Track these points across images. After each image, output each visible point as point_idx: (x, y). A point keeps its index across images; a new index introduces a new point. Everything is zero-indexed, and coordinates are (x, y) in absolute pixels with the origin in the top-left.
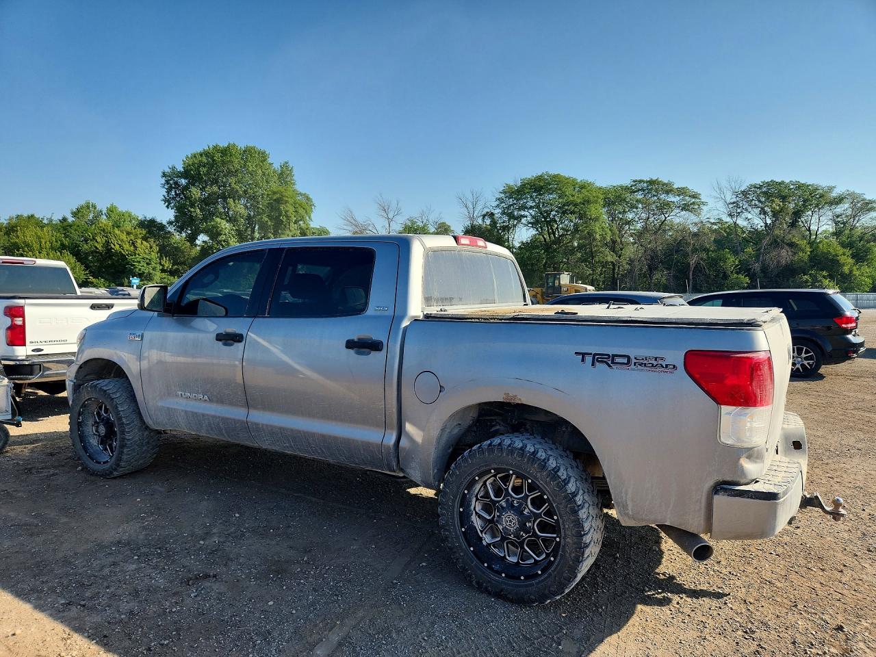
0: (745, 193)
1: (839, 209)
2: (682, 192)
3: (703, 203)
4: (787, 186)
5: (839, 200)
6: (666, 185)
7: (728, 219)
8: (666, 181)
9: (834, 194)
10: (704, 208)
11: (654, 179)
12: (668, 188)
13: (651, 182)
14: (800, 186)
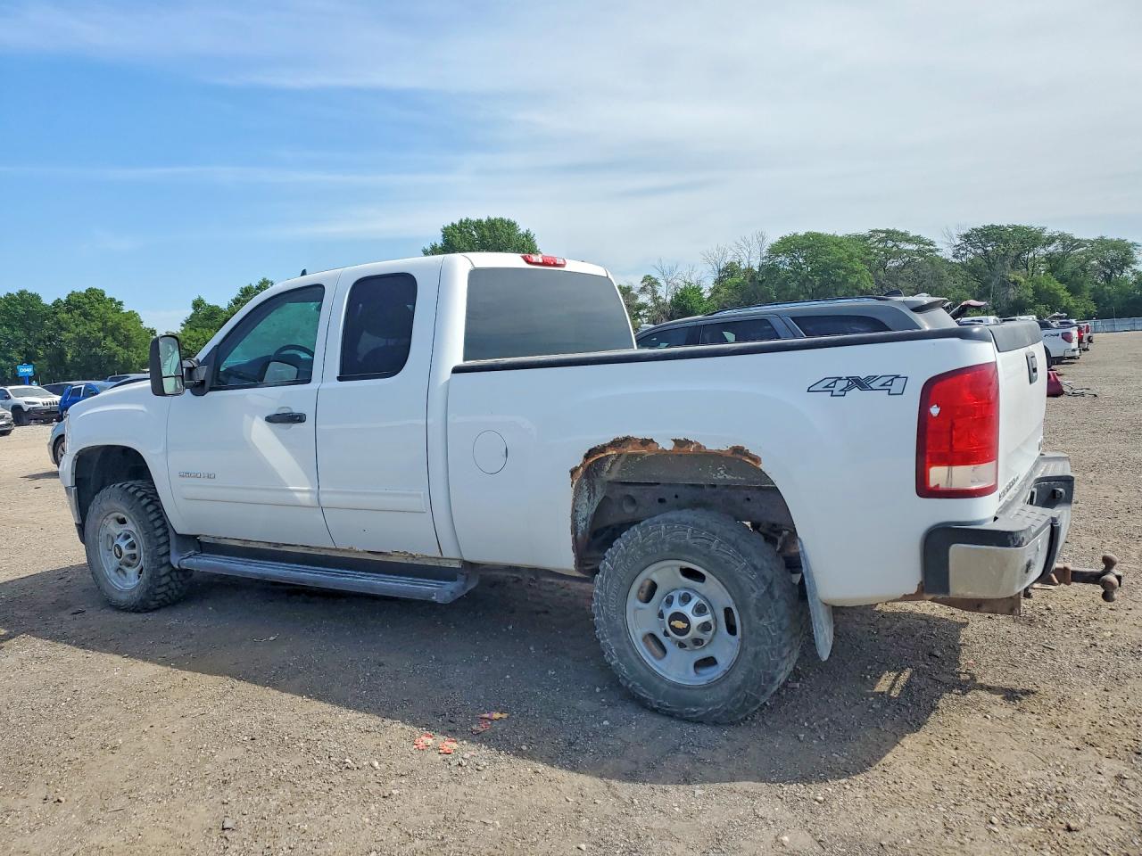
0: (967, 236)
1: (1051, 248)
2: (918, 240)
3: (938, 250)
4: (1005, 230)
5: (1051, 240)
6: (902, 234)
7: (954, 260)
8: (903, 231)
9: (1046, 234)
10: (938, 253)
11: (891, 229)
12: (906, 238)
13: (887, 232)
14: (1016, 229)
